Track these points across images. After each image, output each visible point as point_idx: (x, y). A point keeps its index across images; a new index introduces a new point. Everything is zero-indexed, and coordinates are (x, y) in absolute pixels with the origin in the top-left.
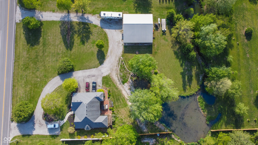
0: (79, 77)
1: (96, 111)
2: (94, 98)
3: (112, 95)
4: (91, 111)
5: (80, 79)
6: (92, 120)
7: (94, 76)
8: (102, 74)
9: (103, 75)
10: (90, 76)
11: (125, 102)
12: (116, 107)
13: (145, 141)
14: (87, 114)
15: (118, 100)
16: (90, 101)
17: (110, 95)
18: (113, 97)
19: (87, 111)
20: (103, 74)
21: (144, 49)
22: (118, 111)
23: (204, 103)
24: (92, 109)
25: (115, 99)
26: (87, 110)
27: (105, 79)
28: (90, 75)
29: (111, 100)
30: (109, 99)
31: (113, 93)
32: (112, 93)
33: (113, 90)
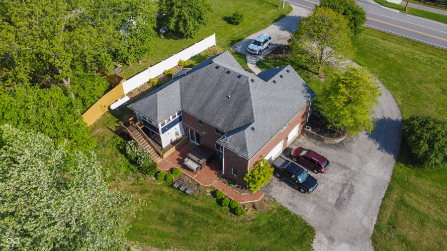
0: (363, 161)
1: (207, 102)
2: (253, 117)
3: (218, 211)
4: (217, 85)
5: (355, 159)
7: (340, 204)
8: (331, 239)
9: (319, 236)
10: (346, 191)
11: (146, 237)
12: (163, 193)
14: (217, 67)
15: (180, 219)
16: (252, 97)
17: (220, 202)
18: (203, 210)
19: (228, 72)
20: (325, 240)
22: (143, 192)
24: (220, 93)
25: (190, 212)
26: (231, 74)
27: (296, 232)
28: (351, 193)
29: (201, 197)
30: (208, 191)
31: (219, 218)
32: (223, 216)
33: (230, 226)
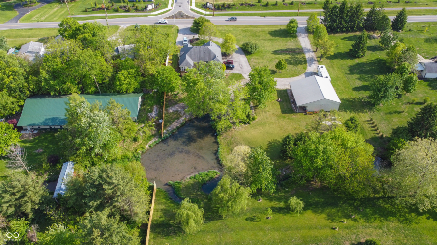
1: (200, 56)
6: (189, 53)
7: (242, 68)
13: (155, 110)
21: (287, 106)
23: (207, 179)
24: (202, 53)
